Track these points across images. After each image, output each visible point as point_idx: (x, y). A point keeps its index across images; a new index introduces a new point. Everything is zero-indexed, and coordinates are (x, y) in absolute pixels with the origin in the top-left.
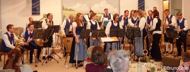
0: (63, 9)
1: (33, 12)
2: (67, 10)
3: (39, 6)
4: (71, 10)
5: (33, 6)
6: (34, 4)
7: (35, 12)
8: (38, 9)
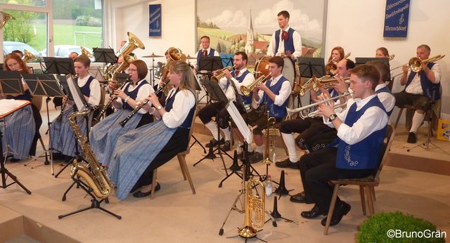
0: (198, 24)
1: (152, 31)
2: (205, 26)
3: (160, 19)
4: (212, 26)
5: (151, 19)
6: (152, 15)
7: (154, 31)
8: (157, 24)
